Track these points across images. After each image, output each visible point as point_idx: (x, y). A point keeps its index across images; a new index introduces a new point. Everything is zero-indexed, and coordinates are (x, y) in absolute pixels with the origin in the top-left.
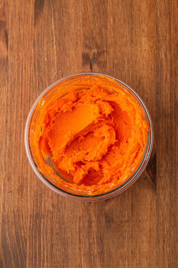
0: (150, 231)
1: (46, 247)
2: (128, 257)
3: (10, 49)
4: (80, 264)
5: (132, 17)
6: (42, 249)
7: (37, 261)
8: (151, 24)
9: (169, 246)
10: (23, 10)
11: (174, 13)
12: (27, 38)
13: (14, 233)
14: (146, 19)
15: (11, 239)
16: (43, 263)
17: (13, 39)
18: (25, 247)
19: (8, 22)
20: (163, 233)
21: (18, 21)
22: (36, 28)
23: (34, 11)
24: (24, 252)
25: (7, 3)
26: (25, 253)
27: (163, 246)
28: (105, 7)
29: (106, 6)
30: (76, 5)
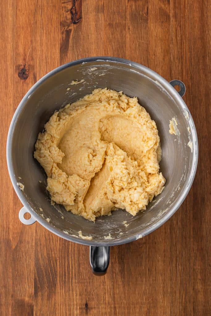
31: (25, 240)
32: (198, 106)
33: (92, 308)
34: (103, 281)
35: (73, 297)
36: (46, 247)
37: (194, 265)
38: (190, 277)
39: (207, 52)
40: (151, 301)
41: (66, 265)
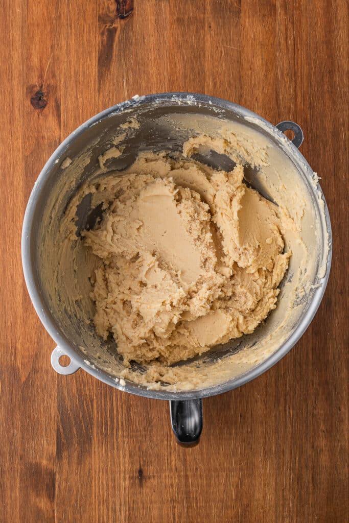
0: (266, 386)
1: (120, 410)
2: (236, 423)
3: (64, 126)
4: (168, 433)
5: (240, 80)
6: (115, 412)
7: (109, 429)
8: (268, 90)
9: (293, 407)
10: (81, 69)
11: (301, 73)
12: (89, 111)
13: (74, 390)
14: (261, 82)
15: (71, 400)
16: (116, 432)
17: (67, 112)
18: (91, 410)
19: (60, 88)
20: (284, 389)
21: (74, 85)
22: (101, 95)
23: (97, 70)
24: (90, 416)
25: (58, 58)
26: (91, 419)
27: (285, 407)
28: (201, 63)
29: (203, 63)
30: (159, 61)
31: (42, 368)
32: (321, 152)
33: (149, 478)
34: (167, 434)
35: (119, 459)
36: (76, 379)
37: (314, 408)
38: (307, 426)
39: (336, 65)
40: (245, 466)
41: (108, 407)
